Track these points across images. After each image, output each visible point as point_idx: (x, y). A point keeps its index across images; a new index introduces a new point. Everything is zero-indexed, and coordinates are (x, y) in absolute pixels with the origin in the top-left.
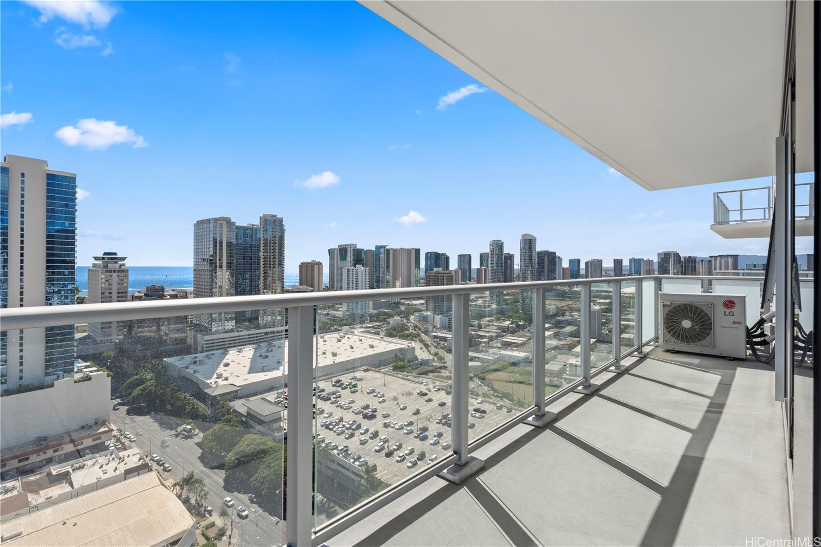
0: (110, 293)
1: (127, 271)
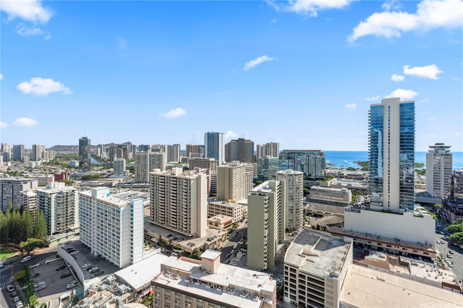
0: (440, 168)
1: (451, 155)
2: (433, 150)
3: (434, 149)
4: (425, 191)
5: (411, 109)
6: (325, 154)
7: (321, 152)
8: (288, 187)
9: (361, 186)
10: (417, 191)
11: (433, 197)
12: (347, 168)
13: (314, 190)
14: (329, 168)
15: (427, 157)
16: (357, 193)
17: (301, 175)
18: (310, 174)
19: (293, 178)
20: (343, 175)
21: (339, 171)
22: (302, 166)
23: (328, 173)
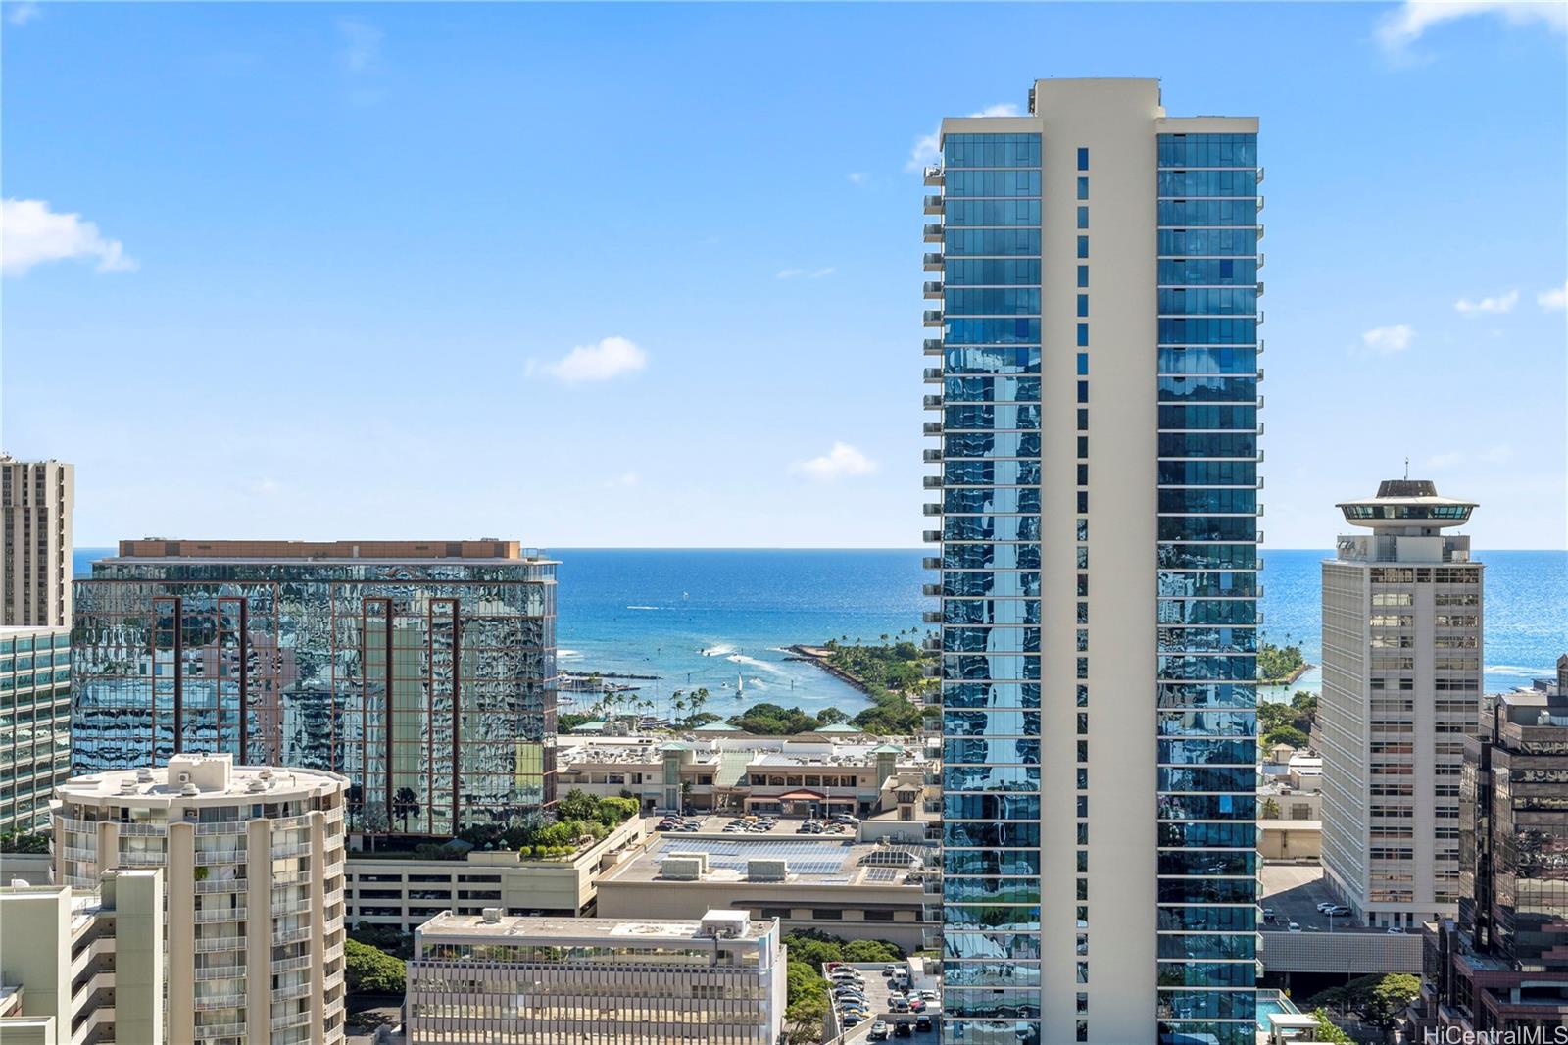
0: (1407, 685)
1: (1474, 574)
2: (1364, 539)
3: (1369, 532)
4: (1315, 874)
5: (1222, 188)
6: (548, 580)
7: (513, 557)
8: (188, 945)
9: (862, 877)
10: (1273, 880)
11: (1366, 922)
12: (739, 710)
13: (446, 950)
14: (580, 720)
15: (1327, 594)
16: (833, 948)
17: (323, 803)
18: (407, 794)
19: (242, 844)
20: (707, 780)
21: (674, 744)
22: (320, 711)
23: (577, 774)
